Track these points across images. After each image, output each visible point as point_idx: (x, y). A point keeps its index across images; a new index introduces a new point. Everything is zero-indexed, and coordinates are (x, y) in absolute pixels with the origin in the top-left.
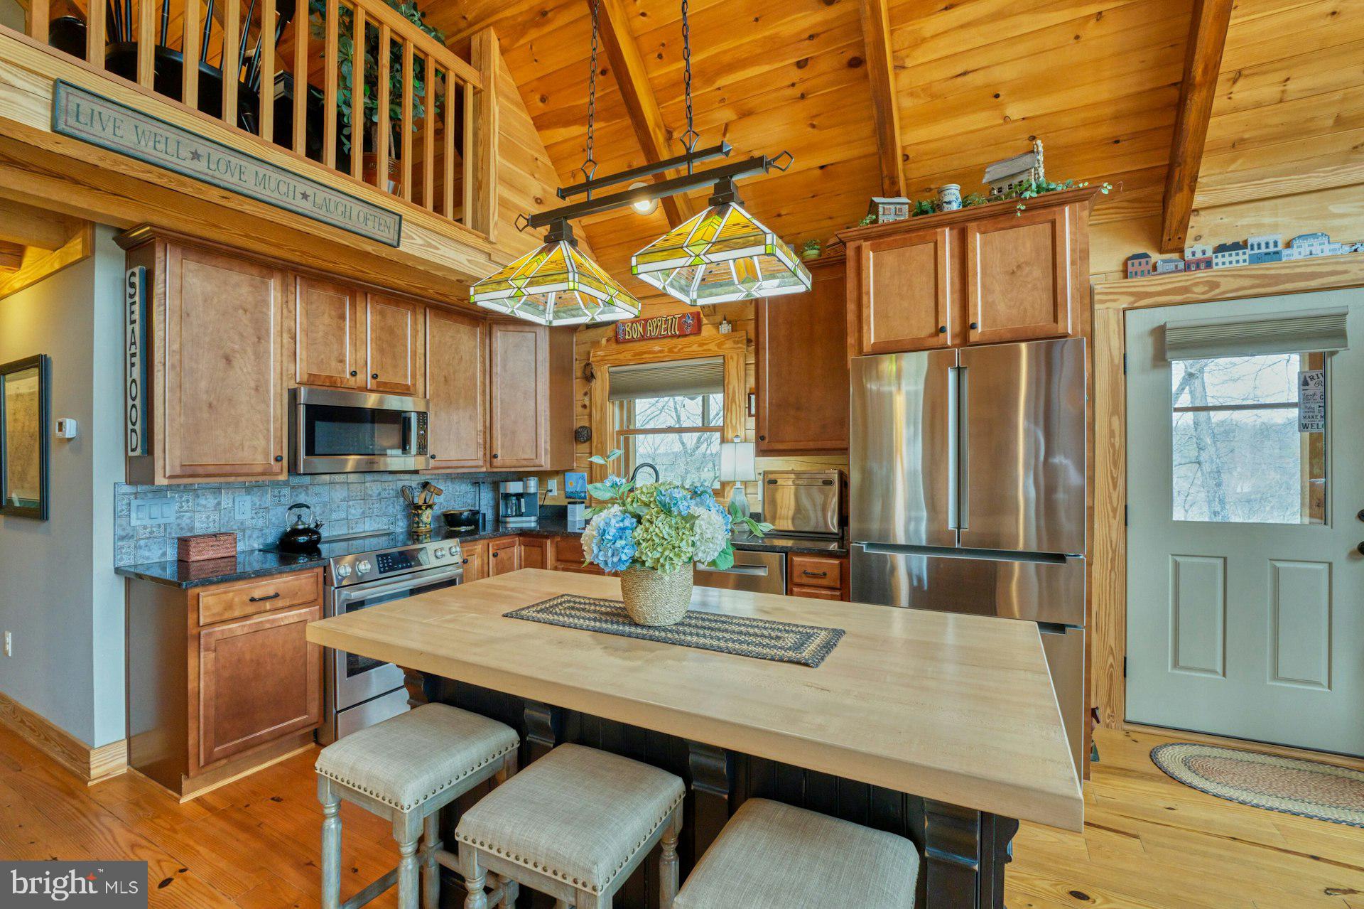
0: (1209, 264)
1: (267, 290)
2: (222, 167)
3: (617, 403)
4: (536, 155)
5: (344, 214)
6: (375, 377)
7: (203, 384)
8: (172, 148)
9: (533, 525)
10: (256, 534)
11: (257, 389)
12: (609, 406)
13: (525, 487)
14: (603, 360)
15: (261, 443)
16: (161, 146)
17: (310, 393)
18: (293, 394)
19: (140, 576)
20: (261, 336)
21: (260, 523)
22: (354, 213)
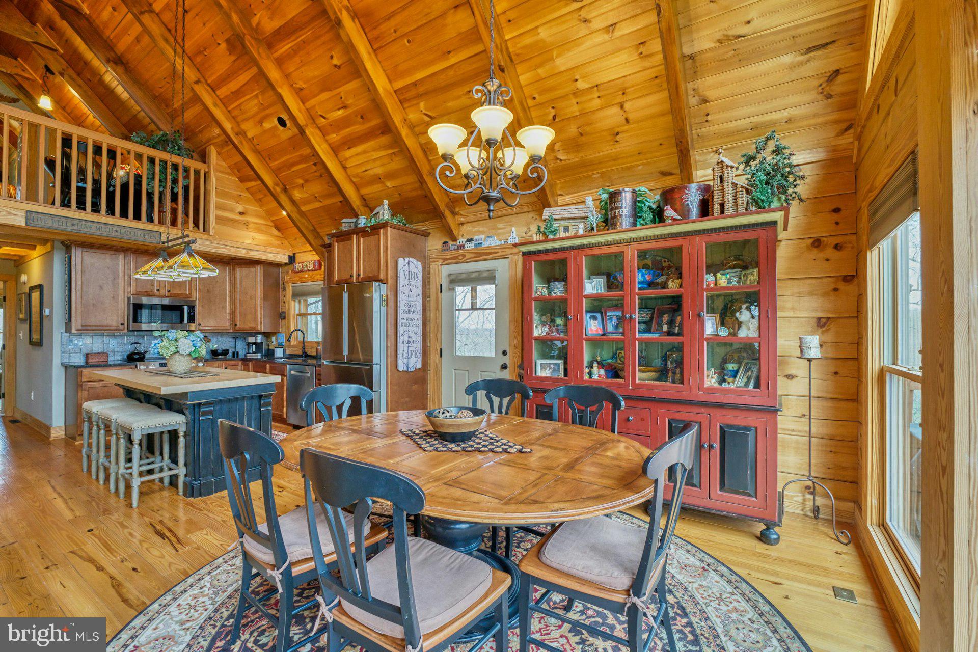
0: (463, 246)
1: (118, 259)
2: (83, 226)
3: (297, 301)
4: (240, 193)
5: (134, 235)
6: (169, 291)
7: (91, 297)
8: (64, 223)
9: (259, 357)
10: (120, 354)
11: (113, 298)
12: (292, 303)
13: (256, 340)
14: (289, 281)
15: (115, 318)
16: (61, 224)
17: (134, 298)
18: (129, 298)
19: (70, 366)
20: (116, 277)
21: (121, 350)
22: (139, 234)
